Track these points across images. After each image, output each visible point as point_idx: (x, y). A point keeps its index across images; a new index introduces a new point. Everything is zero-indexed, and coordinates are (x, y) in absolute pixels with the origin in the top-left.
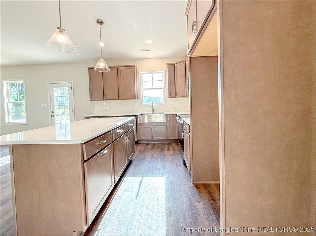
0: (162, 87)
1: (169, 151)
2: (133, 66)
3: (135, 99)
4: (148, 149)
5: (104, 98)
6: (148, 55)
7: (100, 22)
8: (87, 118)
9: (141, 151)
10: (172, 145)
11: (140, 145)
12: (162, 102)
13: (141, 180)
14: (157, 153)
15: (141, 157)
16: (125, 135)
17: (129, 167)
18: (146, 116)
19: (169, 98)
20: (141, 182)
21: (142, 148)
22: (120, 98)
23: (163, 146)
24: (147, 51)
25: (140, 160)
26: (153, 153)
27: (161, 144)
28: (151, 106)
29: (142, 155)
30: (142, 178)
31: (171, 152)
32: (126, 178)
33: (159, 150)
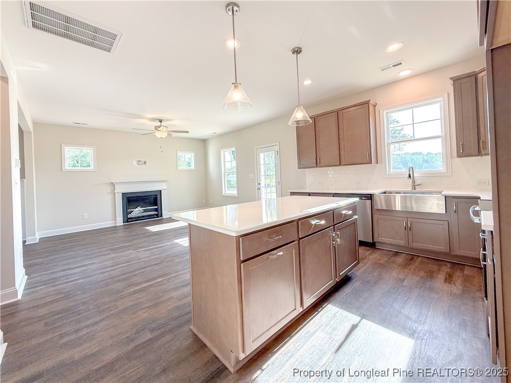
0: (441, 134)
1: (450, 283)
2: (367, 103)
3: (371, 163)
4: (395, 266)
5: (317, 165)
6: (399, 73)
7: (297, 51)
8: (293, 194)
9: (378, 265)
10: (465, 272)
11: (380, 252)
12: (439, 166)
13: (356, 323)
14: (412, 280)
15: (373, 277)
16: (330, 230)
17: (342, 289)
18: (398, 197)
19: (459, 156)
20: (354, 327)
21: (380, 260)
22: (343, 163)
23: (435, 267)
24: (394, 66)
25: (368, 282)
26: (401, 276)
27: (429, 261)
28: (407, 176)
29: (376, 274)
30: (359, 318)
31: (457, 288)
32: (329, 305)
33: (422, 273)
